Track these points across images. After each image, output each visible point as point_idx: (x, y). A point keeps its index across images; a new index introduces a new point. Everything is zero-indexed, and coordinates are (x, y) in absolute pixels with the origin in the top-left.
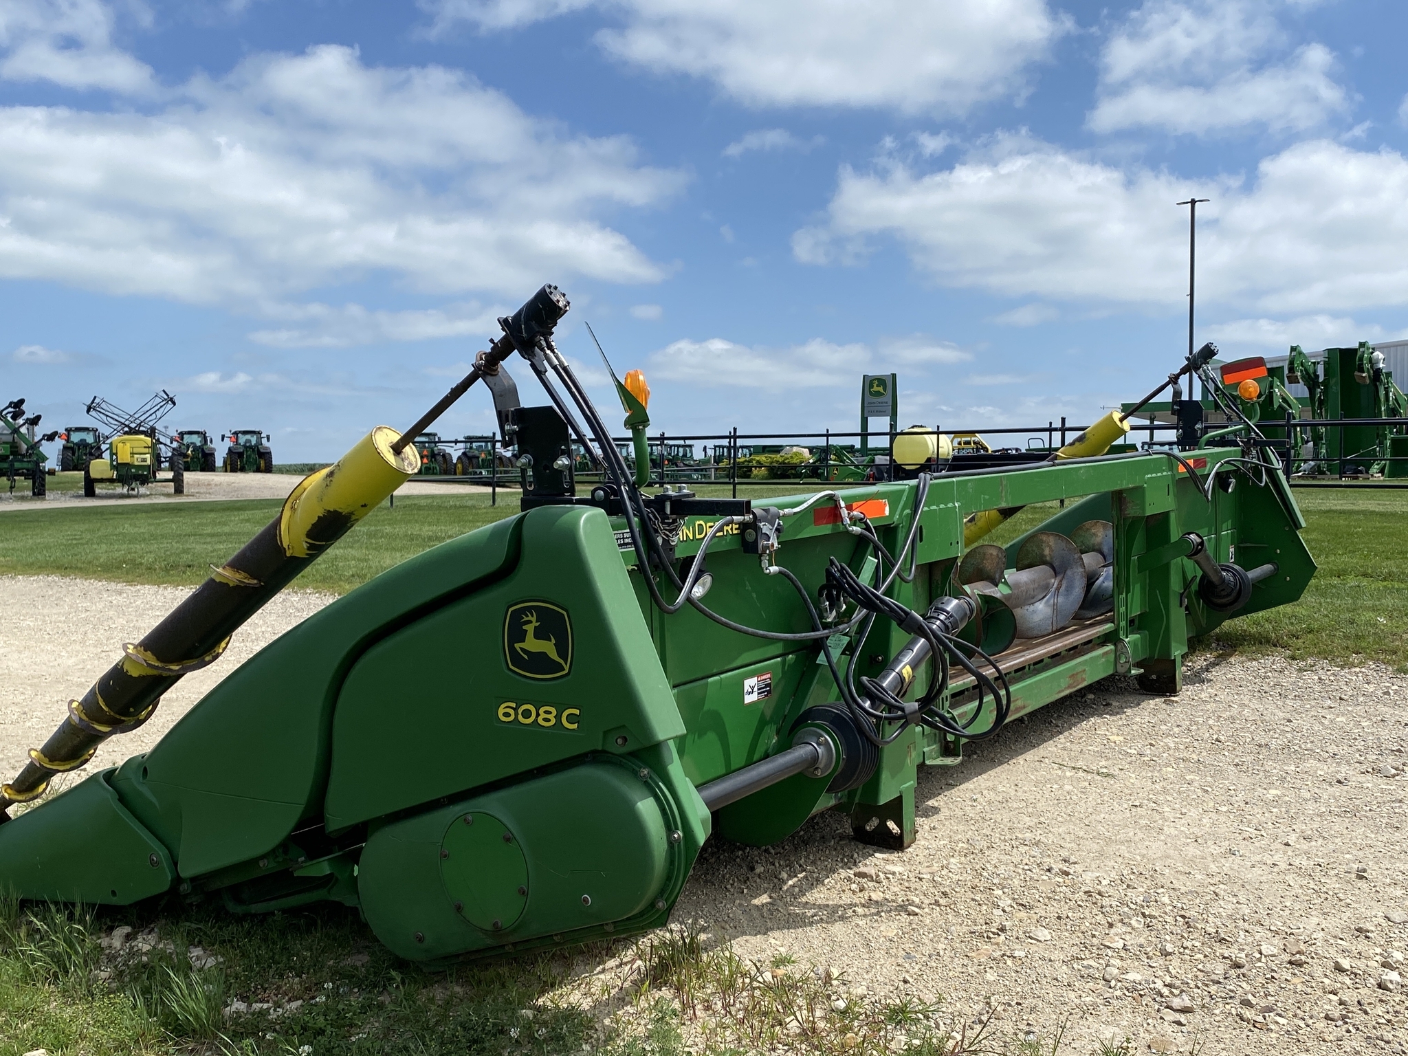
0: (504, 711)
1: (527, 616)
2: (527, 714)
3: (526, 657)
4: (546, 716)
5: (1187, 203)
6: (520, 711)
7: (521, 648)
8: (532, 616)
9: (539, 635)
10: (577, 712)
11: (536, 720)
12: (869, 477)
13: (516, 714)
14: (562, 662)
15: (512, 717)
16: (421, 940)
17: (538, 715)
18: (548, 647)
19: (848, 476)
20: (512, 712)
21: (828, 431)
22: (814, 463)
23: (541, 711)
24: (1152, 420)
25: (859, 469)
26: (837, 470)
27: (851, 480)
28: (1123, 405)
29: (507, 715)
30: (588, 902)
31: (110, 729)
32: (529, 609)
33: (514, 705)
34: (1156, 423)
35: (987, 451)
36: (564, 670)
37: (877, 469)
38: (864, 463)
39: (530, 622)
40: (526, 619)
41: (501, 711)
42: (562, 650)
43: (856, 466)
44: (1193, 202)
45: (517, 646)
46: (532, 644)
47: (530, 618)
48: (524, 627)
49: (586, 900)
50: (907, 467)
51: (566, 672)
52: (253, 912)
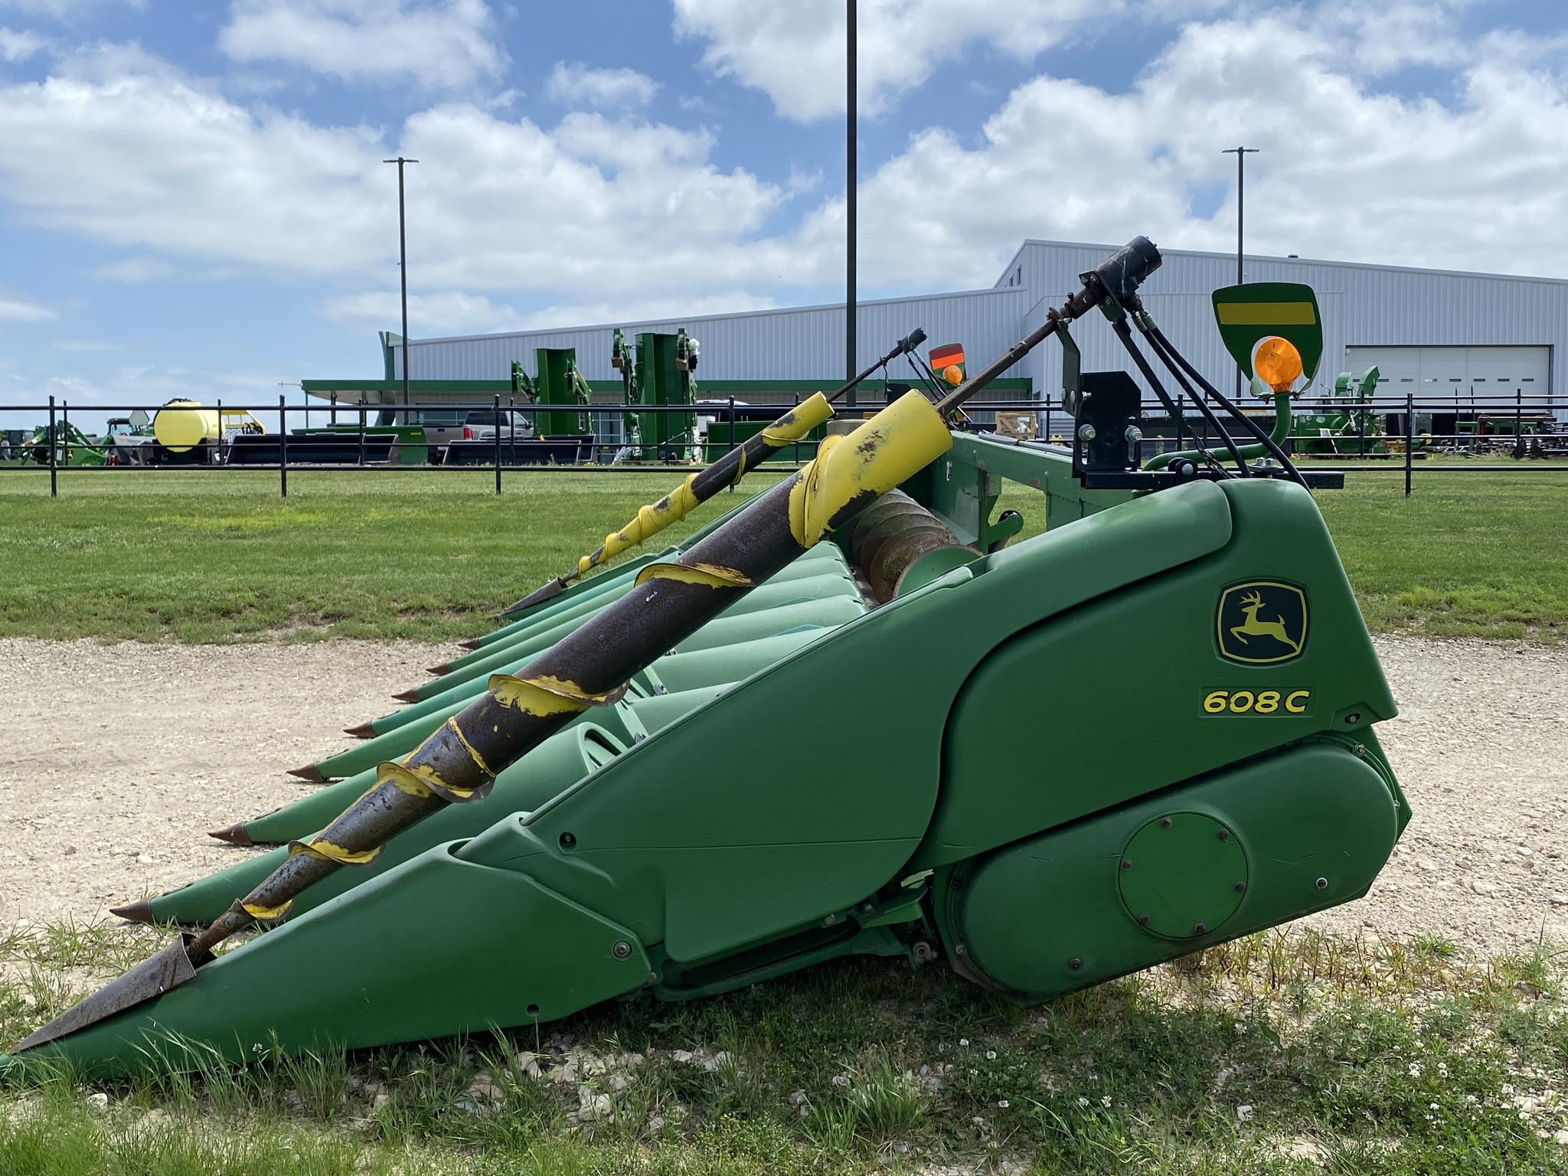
0: (1213, 702)
1: (1249, 598)
2: (1242, 702)
3: (1245, 642)
4: (1268, 702)
5: (394, 161)
6: (1233, 700)
7: (1240, 633)
8: (1255, 597)
9: (1261, 616)
10: (1306, 694)
11: (1253, 707)
12: (109, 461)
13: (1228, 704)
14: (1293, 644)
15: (1223, 706)
16: (1075, 966)
17: (1256, 701)
18: (1277, 630)
19: (86, 460)
20: (1223, 702)
21: (65, 403)
22: (39, 443)
23: (1261, 697)
24: (333, 400)
25: (96, 451)
26: (72, 452)
27: (88, 465)
28: (303, 382)
29: (1215, 705)
30: (1324, 884)
31: (471, 793)
32: (1252, 590)
33: (1225, 694)
34: (338, 404)
35: (261, 431)
36: (1295, 651)
37: (119, 451)
38: (101, 444)
39: (1253, 604)
40: (1246, 600)
41: (1208, 701)
42: (1293, 631)
43: (93, 448)
44: (401, 161)
45: (1234, 630)
46: (1253, 627)
47: (1252, 599)
48: (1244, 610)
49: (1322, 883)
50: (176, 450)
51: (1298, 653)
52: (710, 993)
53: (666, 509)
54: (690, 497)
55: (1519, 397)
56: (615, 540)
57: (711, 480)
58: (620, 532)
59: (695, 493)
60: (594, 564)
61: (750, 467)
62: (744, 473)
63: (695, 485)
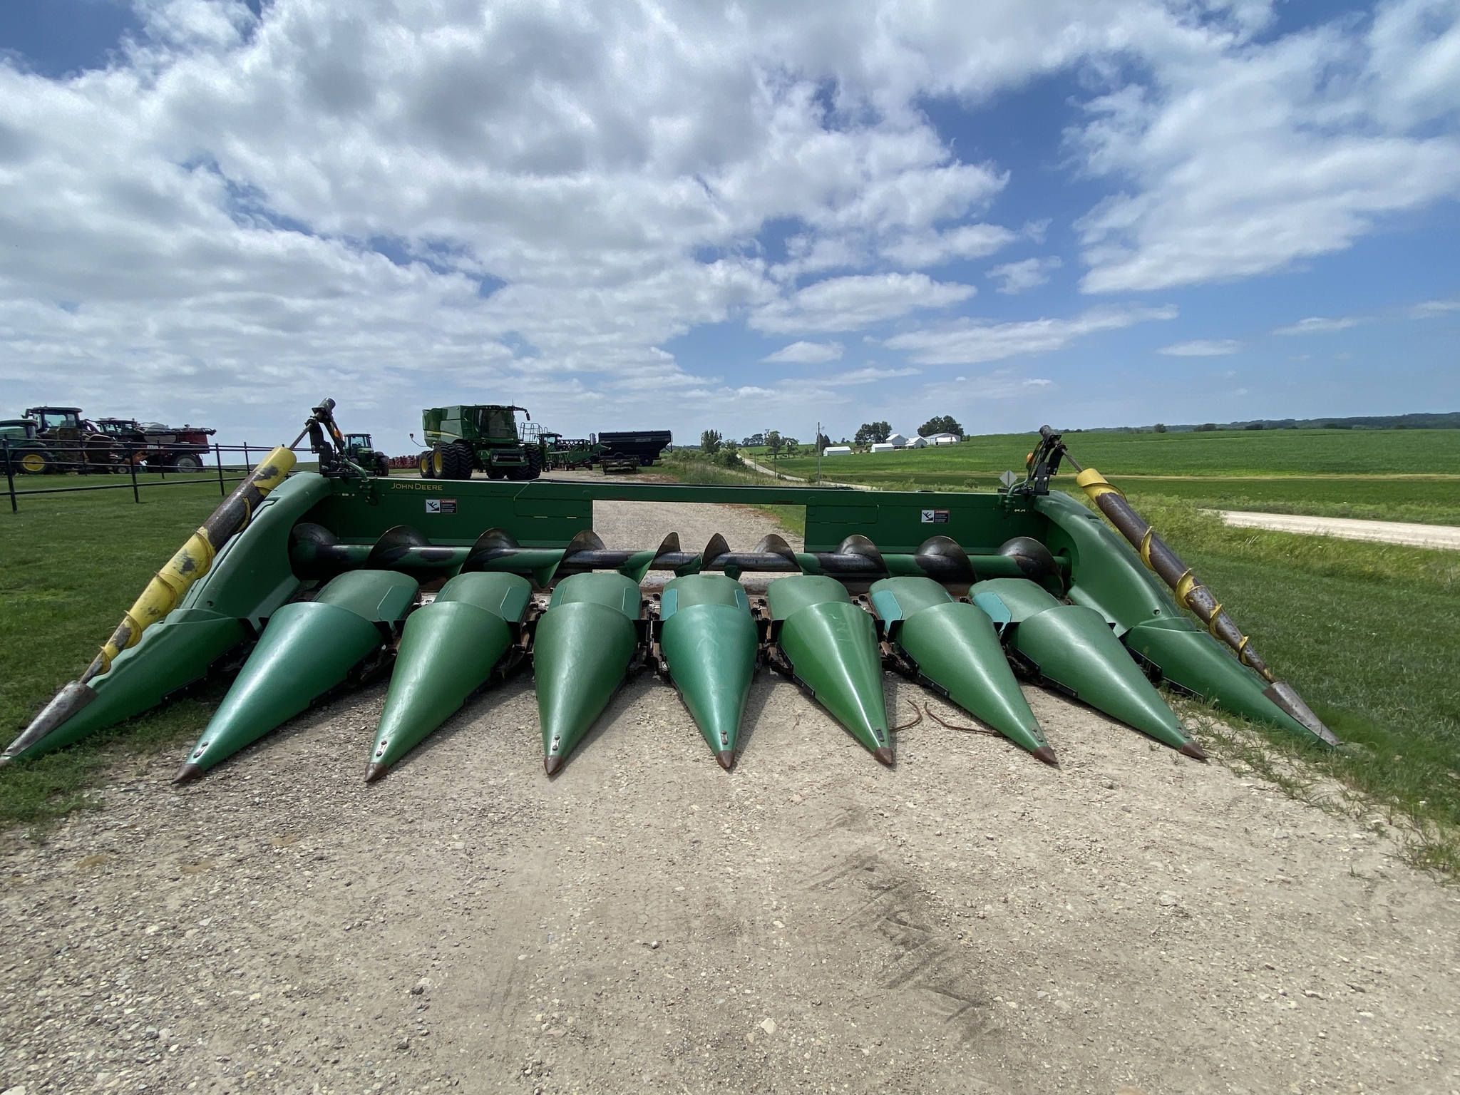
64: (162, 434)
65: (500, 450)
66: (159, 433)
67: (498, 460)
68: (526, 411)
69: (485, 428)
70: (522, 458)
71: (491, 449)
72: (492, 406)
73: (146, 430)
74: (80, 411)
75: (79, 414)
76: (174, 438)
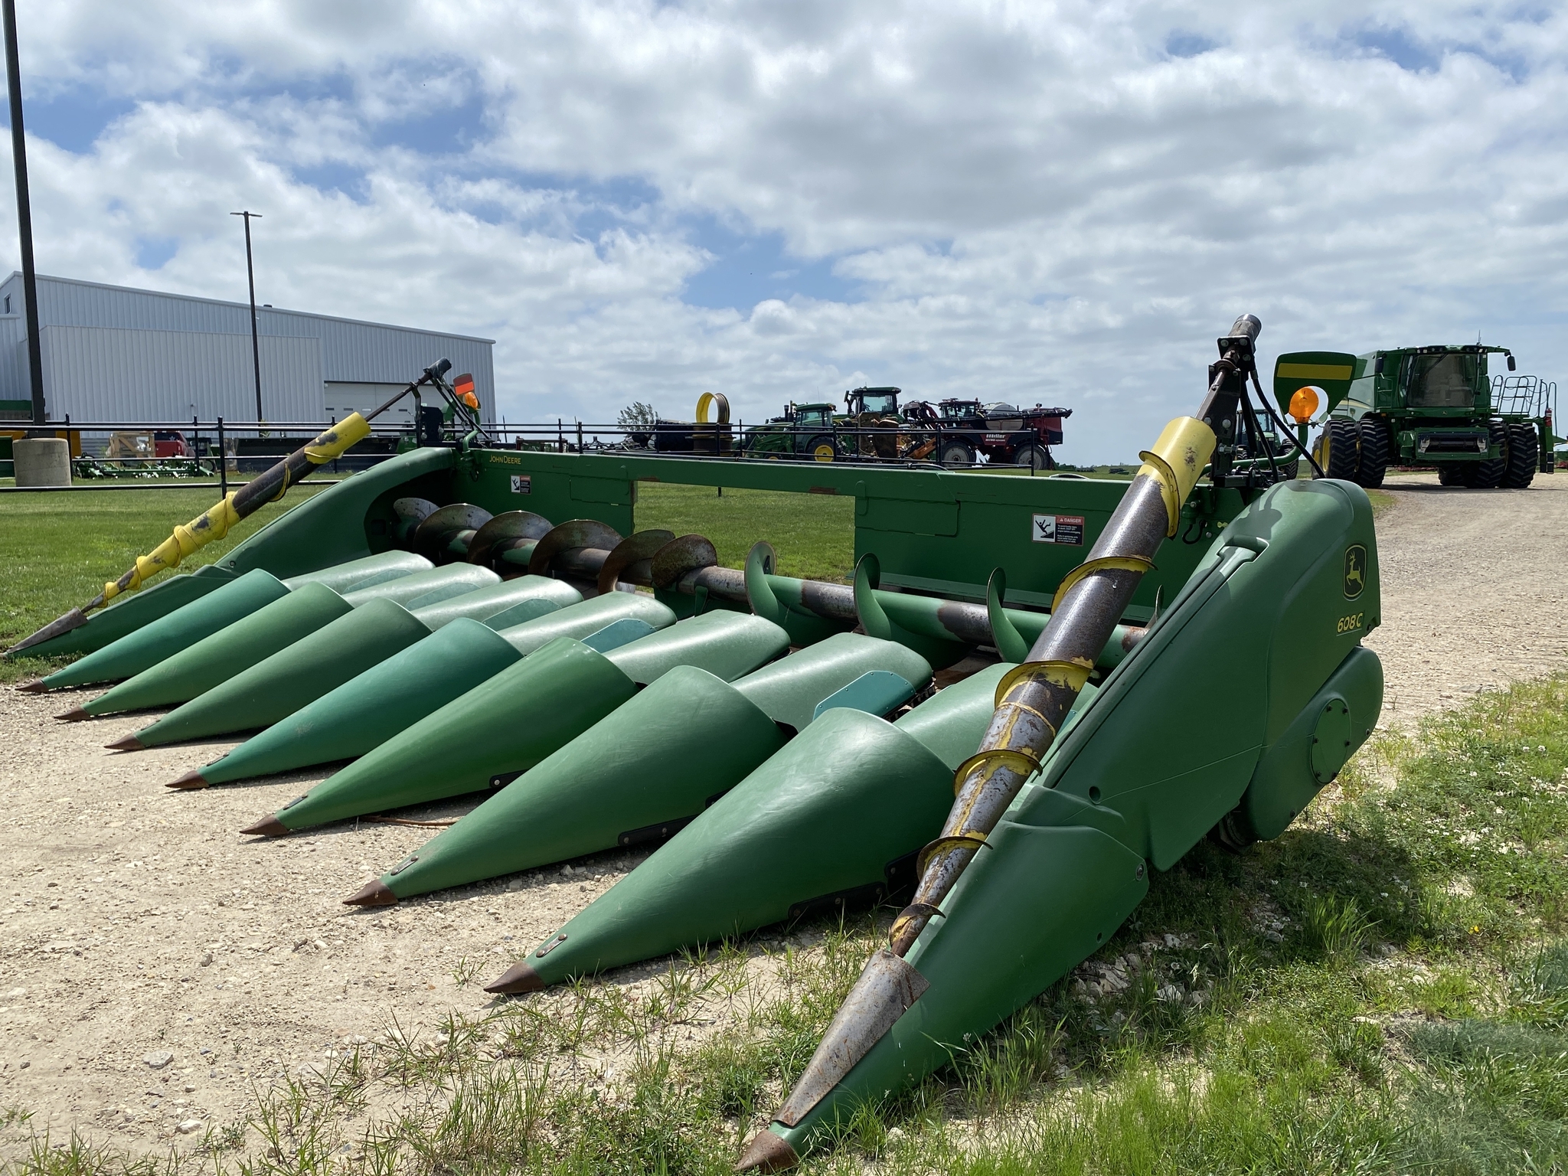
0: (1340, 625)
1: (1352, 555)
3: (1350, 584)
4: (1352, 622)
6: (1345, 623)
7: (1348, 579)
9: (1355, 567)
10: (1362, 615)
11: (1349, 627)
15: (1342, 628)
20: (1342, 625)
23: (1351, 619)
33: (1343, 619)
39: (1352, 559)
40: (1351, 557)
45: (1347, 577)
46: (1352, 575)
48: (1350, 564)
53: (207, 528)
54: (233, 514)
55: (560, 425)
56: (148, 563)
57: (255, 497)
58: (153, 554)
59: (237, 511)
60: (122, 588)
61: (294, 481)
62: (289, 486)
63: (237, 503)
64: (1006, 418)
65: (1435, 430)
66: (1005, 416)
67: (1428, 450)
68: (1507, 352)
69: (1417, 389)
70: (1482, 446)
71: (1419, 430)
72: (1429, 348)
73: (989, 412)
74: (898, 391)
75: (898, 396)
76: (1020, 423)
